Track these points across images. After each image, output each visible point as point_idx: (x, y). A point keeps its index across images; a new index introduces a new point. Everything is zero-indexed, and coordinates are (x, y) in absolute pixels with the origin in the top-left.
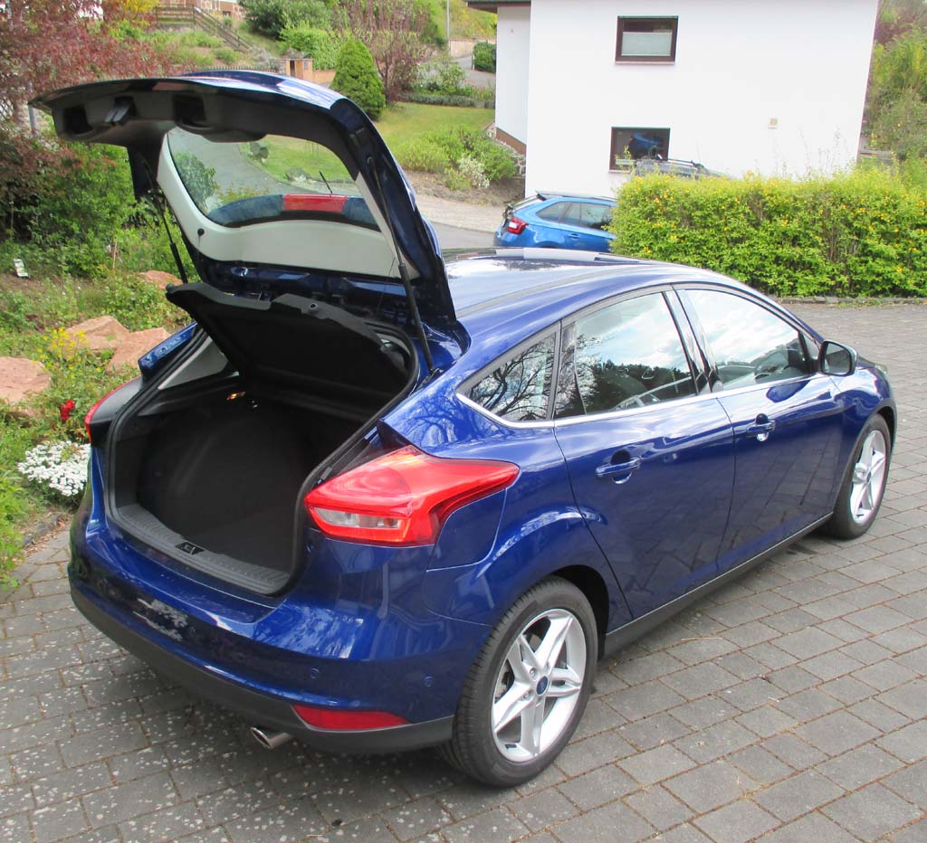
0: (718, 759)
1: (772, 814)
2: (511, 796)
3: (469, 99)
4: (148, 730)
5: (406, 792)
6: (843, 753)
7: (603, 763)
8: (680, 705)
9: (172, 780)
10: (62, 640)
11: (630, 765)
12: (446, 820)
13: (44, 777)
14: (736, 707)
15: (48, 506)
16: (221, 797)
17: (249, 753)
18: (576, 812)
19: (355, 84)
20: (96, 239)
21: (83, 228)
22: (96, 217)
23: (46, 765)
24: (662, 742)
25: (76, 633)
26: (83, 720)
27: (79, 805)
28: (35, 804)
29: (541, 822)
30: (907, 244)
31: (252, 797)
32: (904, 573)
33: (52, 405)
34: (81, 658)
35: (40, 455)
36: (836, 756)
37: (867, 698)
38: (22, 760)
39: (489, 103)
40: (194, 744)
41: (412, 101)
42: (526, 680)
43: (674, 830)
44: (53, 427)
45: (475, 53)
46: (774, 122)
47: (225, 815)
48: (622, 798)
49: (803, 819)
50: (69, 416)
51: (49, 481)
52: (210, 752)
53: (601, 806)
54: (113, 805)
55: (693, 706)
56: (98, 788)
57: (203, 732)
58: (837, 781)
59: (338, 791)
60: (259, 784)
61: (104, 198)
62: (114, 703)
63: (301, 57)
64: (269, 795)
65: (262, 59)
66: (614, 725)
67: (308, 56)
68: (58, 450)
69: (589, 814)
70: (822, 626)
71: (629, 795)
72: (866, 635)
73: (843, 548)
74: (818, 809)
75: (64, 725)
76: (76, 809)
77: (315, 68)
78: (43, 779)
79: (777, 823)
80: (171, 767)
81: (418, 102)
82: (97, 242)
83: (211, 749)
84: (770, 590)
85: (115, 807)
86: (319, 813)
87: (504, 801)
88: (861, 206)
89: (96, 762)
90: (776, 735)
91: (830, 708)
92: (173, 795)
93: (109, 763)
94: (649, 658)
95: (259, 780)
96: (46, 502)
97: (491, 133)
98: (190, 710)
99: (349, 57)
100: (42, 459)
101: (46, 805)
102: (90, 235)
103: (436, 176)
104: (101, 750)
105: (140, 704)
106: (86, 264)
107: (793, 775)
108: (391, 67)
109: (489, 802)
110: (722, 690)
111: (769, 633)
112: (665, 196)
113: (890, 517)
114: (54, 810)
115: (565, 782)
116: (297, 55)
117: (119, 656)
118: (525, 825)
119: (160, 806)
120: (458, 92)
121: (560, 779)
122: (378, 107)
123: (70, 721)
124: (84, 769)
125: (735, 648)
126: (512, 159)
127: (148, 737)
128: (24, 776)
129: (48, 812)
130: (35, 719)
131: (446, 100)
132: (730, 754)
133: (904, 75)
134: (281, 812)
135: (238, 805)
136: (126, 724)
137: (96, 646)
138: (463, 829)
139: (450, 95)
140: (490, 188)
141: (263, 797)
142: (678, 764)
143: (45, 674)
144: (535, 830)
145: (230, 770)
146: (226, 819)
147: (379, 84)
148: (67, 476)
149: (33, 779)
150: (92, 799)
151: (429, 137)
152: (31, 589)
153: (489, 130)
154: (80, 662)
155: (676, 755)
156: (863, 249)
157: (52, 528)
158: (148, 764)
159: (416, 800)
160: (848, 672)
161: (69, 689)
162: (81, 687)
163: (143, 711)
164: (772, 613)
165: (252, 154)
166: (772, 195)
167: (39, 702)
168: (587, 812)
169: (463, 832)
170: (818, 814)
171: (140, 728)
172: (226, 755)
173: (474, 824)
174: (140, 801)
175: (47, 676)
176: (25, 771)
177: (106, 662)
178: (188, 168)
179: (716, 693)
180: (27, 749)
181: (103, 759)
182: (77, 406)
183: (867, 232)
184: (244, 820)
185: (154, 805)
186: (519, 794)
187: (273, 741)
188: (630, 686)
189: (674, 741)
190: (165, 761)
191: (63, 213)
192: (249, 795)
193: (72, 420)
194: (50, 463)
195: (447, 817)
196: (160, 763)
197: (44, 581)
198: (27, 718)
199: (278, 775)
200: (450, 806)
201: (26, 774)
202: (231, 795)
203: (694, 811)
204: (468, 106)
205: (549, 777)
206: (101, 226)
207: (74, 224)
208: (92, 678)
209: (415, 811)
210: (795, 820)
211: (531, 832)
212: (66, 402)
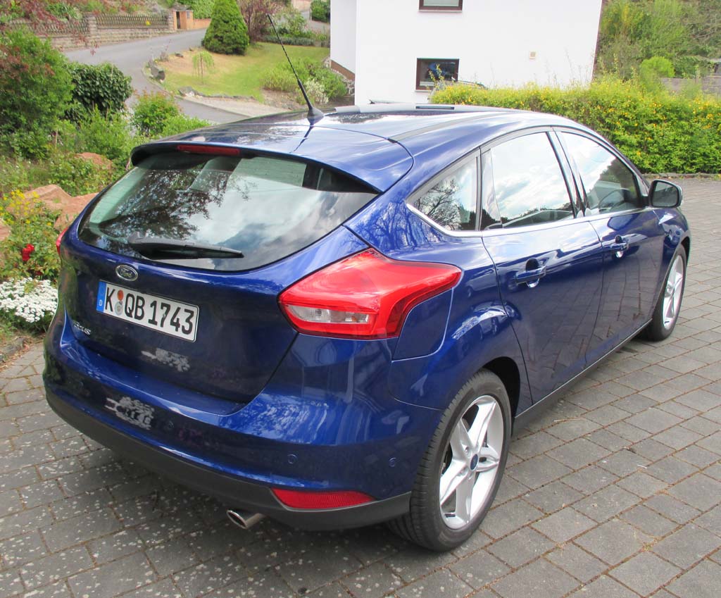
0: (613, 518)
1: (671, 563)
2: (449, 558)
3: (310, 40)
4: (121, 515)
5: (358, 559)
6: (712, 508)
7: (519, 526)
8: (569, 474)
9: (148, 559)
10: (36, 441)
11: (541, 526)
12: (398, 583)
13: (30, 562)
14: (614, 474)
15: (15, 331)
16: (194, 573)
17: (213, 532)
18: (508, 570)
19: (226, 27)
20: (40, 129)
21: (30, 120)
22: (39, 111)
23: (31, 551)
24: (563, 505)
25: (47, 434)
26: (61, 509)
27: (65, 586)
28: (24, 588)
29: (481, 580)
30: (643, 135)
31: (222, 571)
32: (708, 365)
33: (15, 248)
34: (54, 456)
35: (6, 290)
36: (706, 511)
37: (715, 463)
38: (9, 547)
39: (325, 43)
40: (163, 525)
41: (268, 41)
42: (462, 457)
43: (595, 582)
44: (17, 267)
45: (312, 8)
46: (533, 54)
47: (201, 588)
48: (543, 555)
49: (698, 566)
50: (30, 257)
51: (15, 310)
52: (178, 533)
53: (528, 564)
54: (97, 585)
55: (579, 475)
56: (81, 570)
57: (170, 515)
58: (715, 532)
59: (298, 562)
60: (226, 559)
61: (45, 96)
62: (87, 493)
63: (185, 9)
64: (237, 568)
65: (155, 10)
66: (520, 493)
67: (190, 8)
68: (21, 285)
69: (519, 571)
70: (661, 407)
71: (548, 552)
72: (697, 413)
73: (656, 348)
74: (708, 557)
75: (44, 515)
76: (63, 590)
77: (195, 17)
78: (29, 564)
79: (679, 572)
80: (146, 547)
81: (273, 42)
82: (41, 131)
83: (179, 530)
84: (612, 380)
85: (98, 587)
86: (284, 582)
87: (444, 564)
88: (611, 107)
89: (77, 546)
90: (653, 496)
91: (688, 472)
92: (151, 572)
93: (88, 546)
94: (533, 437)
95: (226, 555)
96: (13, 328)
97: (328, 64)
98: (156, 496)
99: (222, 7)
100: (8, 293)
101: (35, 589)
102: (35, 125)
103: (289, 94)
104: (80, 535)
105: (111, 493)
106: (32, 148)
107: (678, 528)
108: (252, 15)
109: (431, 565)
110: (599, 461)
111: (622, 414)
112: (470, 101)
113: (684, 324)
114: (42, 592)
115: (491, 544)
116: (181, 8)
117: (87, 452)
118: (467, 584)
119: (139, 584)
120: (302, 35)
121: (487, 541)
122: (244, 44)
123: (50, 510)
124: (67, 553)
125: (598, 427)
126: (344, 83)
127: (121, 521)
128: (11, 562)
129: (37, 594)
130: (18, 510)
131: (293, 40)
132: (621, 513)
133: (616, 26)
134: (251, 584)
135: (211, 579)
136: (101, 511)
137: (66, 444)
138: (415, 590)
139: (296, 38)
140: (328, 104)
141: (232, 570)
142: (581, 524)
143: (24, 470)
144: (477, 588)
145: (199, 548)
146: (202, 592)
147: (244, 28)
148: (29, 306)
149: (19, 565)
150: (76, 580)
151: (284, 66)
152: (5, 399)
153: (326, 62)
154: (53, 458)
155: (577, 516)
156: (613, 139)
157: (19, 349)
158: (124, 545)
159: (368, 566)
160: (692, 442)
161: (46, 482)
162: (57, 480)
163: (114, 499)
164: (619, 398)
165: (152, 76)
166: (547, 99)
167: (20, 495)
168: (517, 570)
169: (415, 593)
170: (708, 561)
171: (113, 514)
172: (194, 534)
173: (423, 585)
174: (122, 580)
175: (24, 472)
176: (12, 558)
177: (76, 457)
178: (111, 75)
179: (594, 463)
180: (13, 537)
181: (83, 544)
182: (36, 249)
183: (615, 126)
184: (219, 592)
185: (134, 583)
186: (456, 557)
187: (248, 521)
188: (524, 461)
189: (572, 504)
190: (140, 542)
191: (13, 107)
192: (219, 569)
193: (32, 261)
194: (15, 296)
195: (399, 580)
196: (135, 544)
197: (16, 392)
198: (10, 509)
199: (243, 550)
200: (399, 570)
201: (13, 560)
202: (203, 570)
203: (607, 564)
204: (309, 45)
205: (478, 541)
206: (44, 118)
207: (22, 116)
208: (66, 472)
209: (369, 576)
210: (692, 567)
211: (475, 590)
212: (26, 246)
